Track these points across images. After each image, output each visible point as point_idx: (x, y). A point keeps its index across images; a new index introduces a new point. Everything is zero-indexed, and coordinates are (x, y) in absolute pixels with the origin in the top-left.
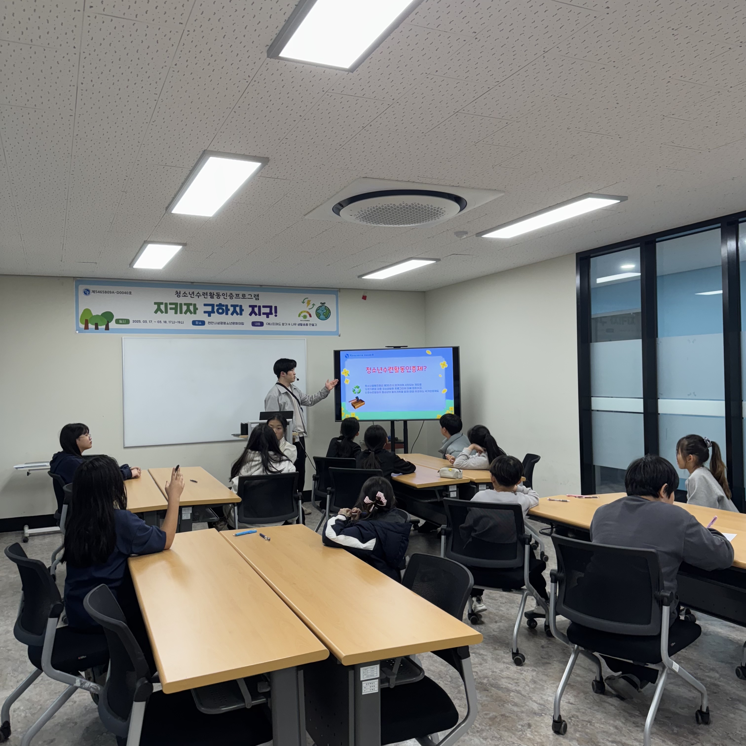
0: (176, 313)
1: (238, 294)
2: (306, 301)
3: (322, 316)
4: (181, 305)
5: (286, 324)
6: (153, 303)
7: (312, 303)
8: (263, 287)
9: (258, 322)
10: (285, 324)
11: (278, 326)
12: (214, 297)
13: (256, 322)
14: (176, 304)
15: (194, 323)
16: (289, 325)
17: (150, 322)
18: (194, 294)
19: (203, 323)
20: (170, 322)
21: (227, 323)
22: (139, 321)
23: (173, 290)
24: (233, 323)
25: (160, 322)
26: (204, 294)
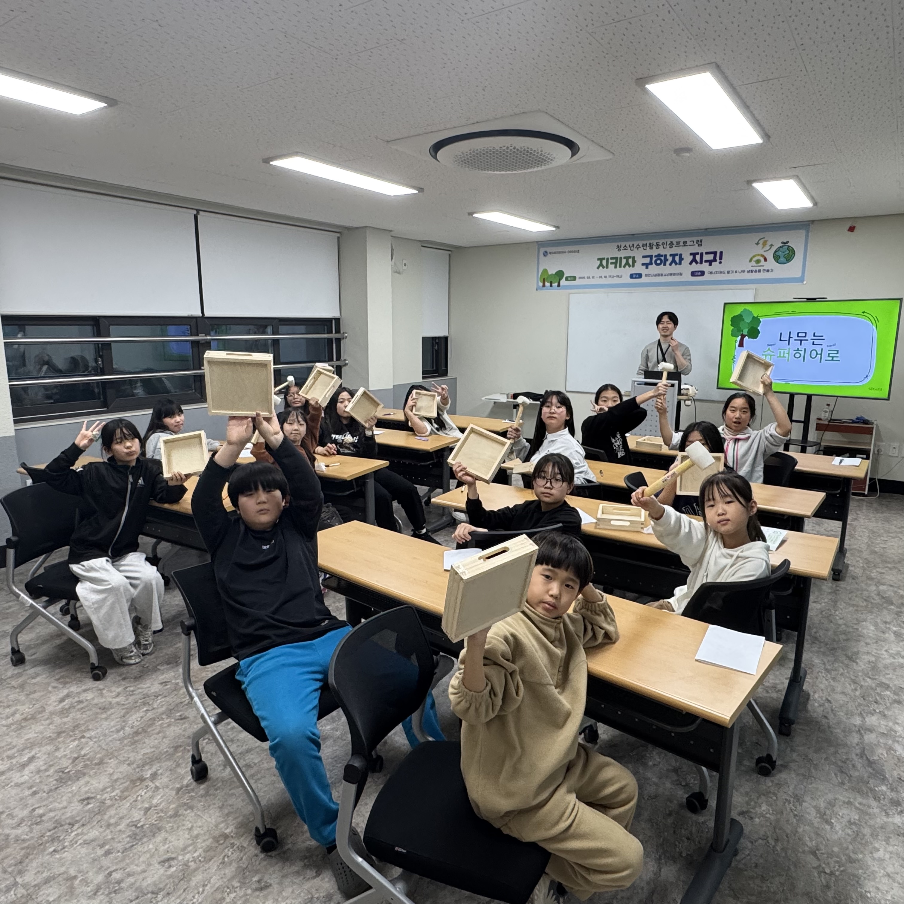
0: (616, 267)
1: (679, 242)
2: (761, 242)
3: (782, 259)
5: (733, 272)
6: (597, 259)
7: (769, 243)
8: (708, 230)
9: (698, 271)
10: (731, 272)
11: (722, 274)
12: (653, 248)
13: (696, 271)
14: (616, 258)
15: (632, 276)
16: (736, 272)
17: (593, 277)
18: (633, 246)
19: (640, 276)
20: (610, 277)
21: (664, 274)
22: (584, 278)
23: (615, 245)
24: (671, 274)
25: (601, 277)
26: (643, 245)
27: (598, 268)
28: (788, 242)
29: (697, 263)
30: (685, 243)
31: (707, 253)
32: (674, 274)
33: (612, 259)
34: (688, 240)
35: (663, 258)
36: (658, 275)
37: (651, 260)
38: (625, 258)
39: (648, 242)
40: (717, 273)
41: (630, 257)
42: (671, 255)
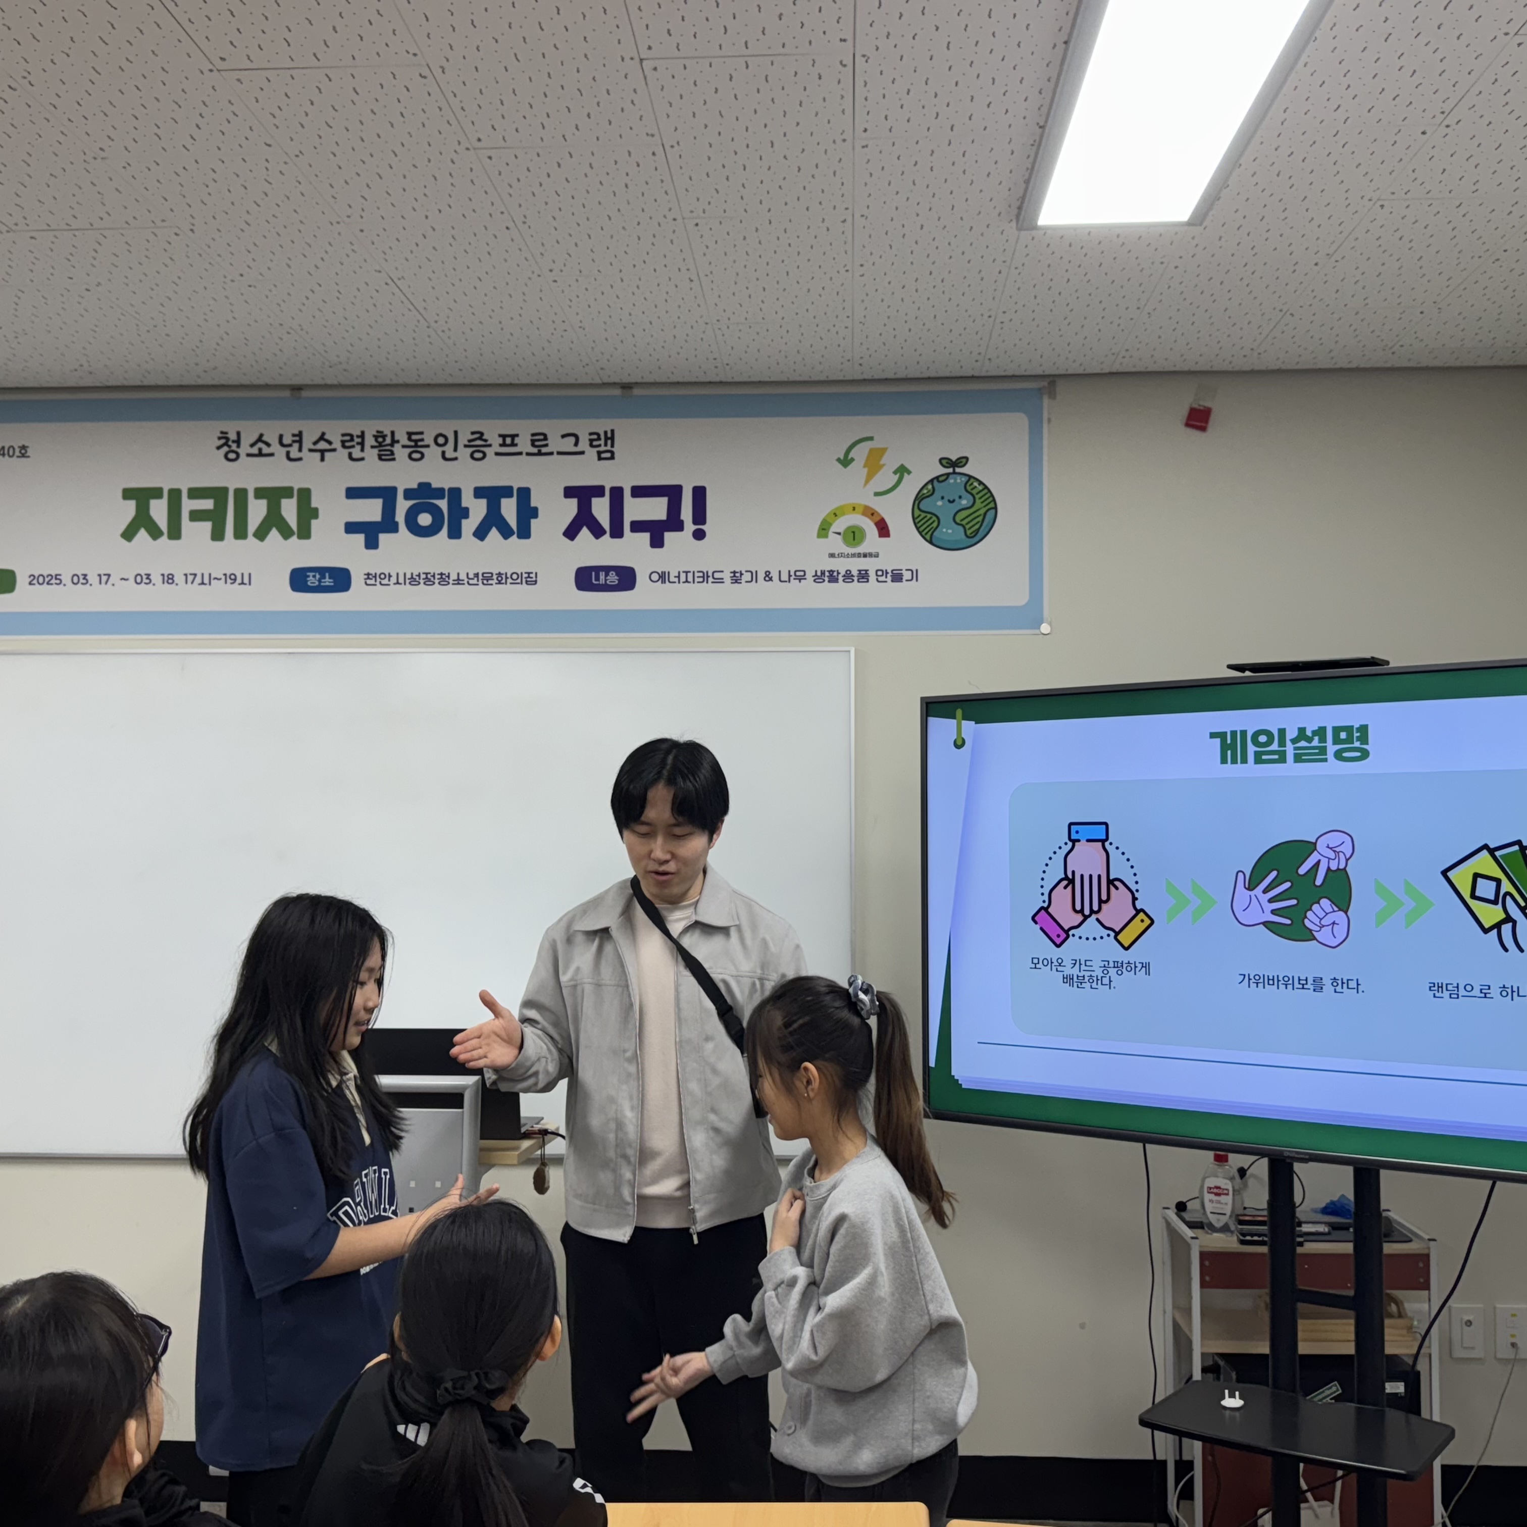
0: (218, 535)
1: (513, 437)
2: (860, 453)
3: (948, 531)
4: (241, 494)
5: (754, 576)
6: (120, 494)
7: (890, 462)
8: (636, 392)
9: (607, 569)
10: (747, 577)
11: (709, 586)
12: (396, 456)
13: (598, 569)
14: (218, 494)
15: (299, 580)
16: (768, 577)
17: (104, 578)
18: (300, 442)
19: (338, 580)
20: (190, 578)
21: (454, 576)
22: (56, 579)
23: (209, 431)
24: (487, 578)
25: (144, 579)
26: (348, 441)
27: (129, 534)
28: (963, 461)
29: (598, 532)
30: (539, 442)
31: (639, 492)
32: (501, 579)
33: (195, 493)
34: (553, 428)
35: (443, 504)
36: (429, 579)
37: (389, 510)
38: (260, 493)
39: (370, 428)
40: (686, 577)
41: (287, 492)
42: (479, 492)
